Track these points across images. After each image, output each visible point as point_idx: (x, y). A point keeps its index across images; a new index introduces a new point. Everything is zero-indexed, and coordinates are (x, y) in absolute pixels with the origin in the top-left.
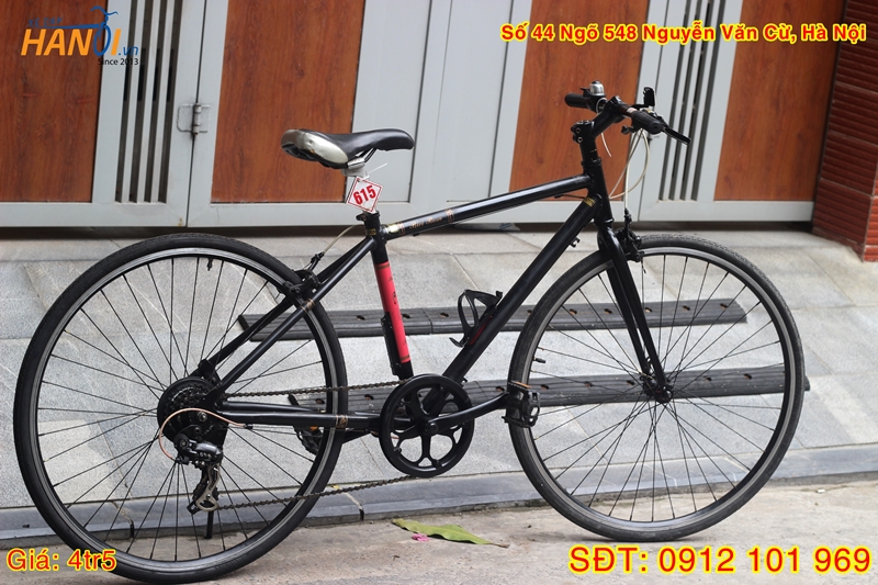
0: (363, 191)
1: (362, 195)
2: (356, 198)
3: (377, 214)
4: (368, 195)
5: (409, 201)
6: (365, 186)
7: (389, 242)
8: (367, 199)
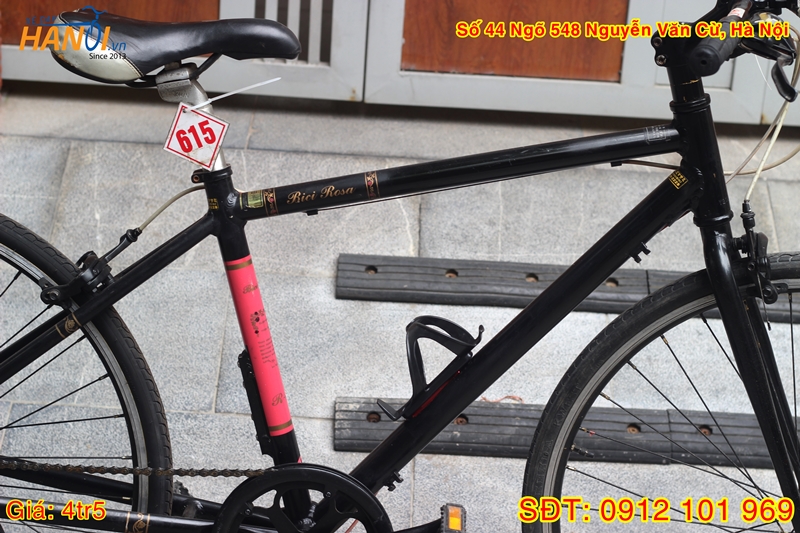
0: (192, 129)
1: (190, 136)
2: (181, 141)
3: (228, 170)
4: (202, 137)
5: (730, 88)
6: (196, 121)
7: (250, 223)
8: (200, 145)
